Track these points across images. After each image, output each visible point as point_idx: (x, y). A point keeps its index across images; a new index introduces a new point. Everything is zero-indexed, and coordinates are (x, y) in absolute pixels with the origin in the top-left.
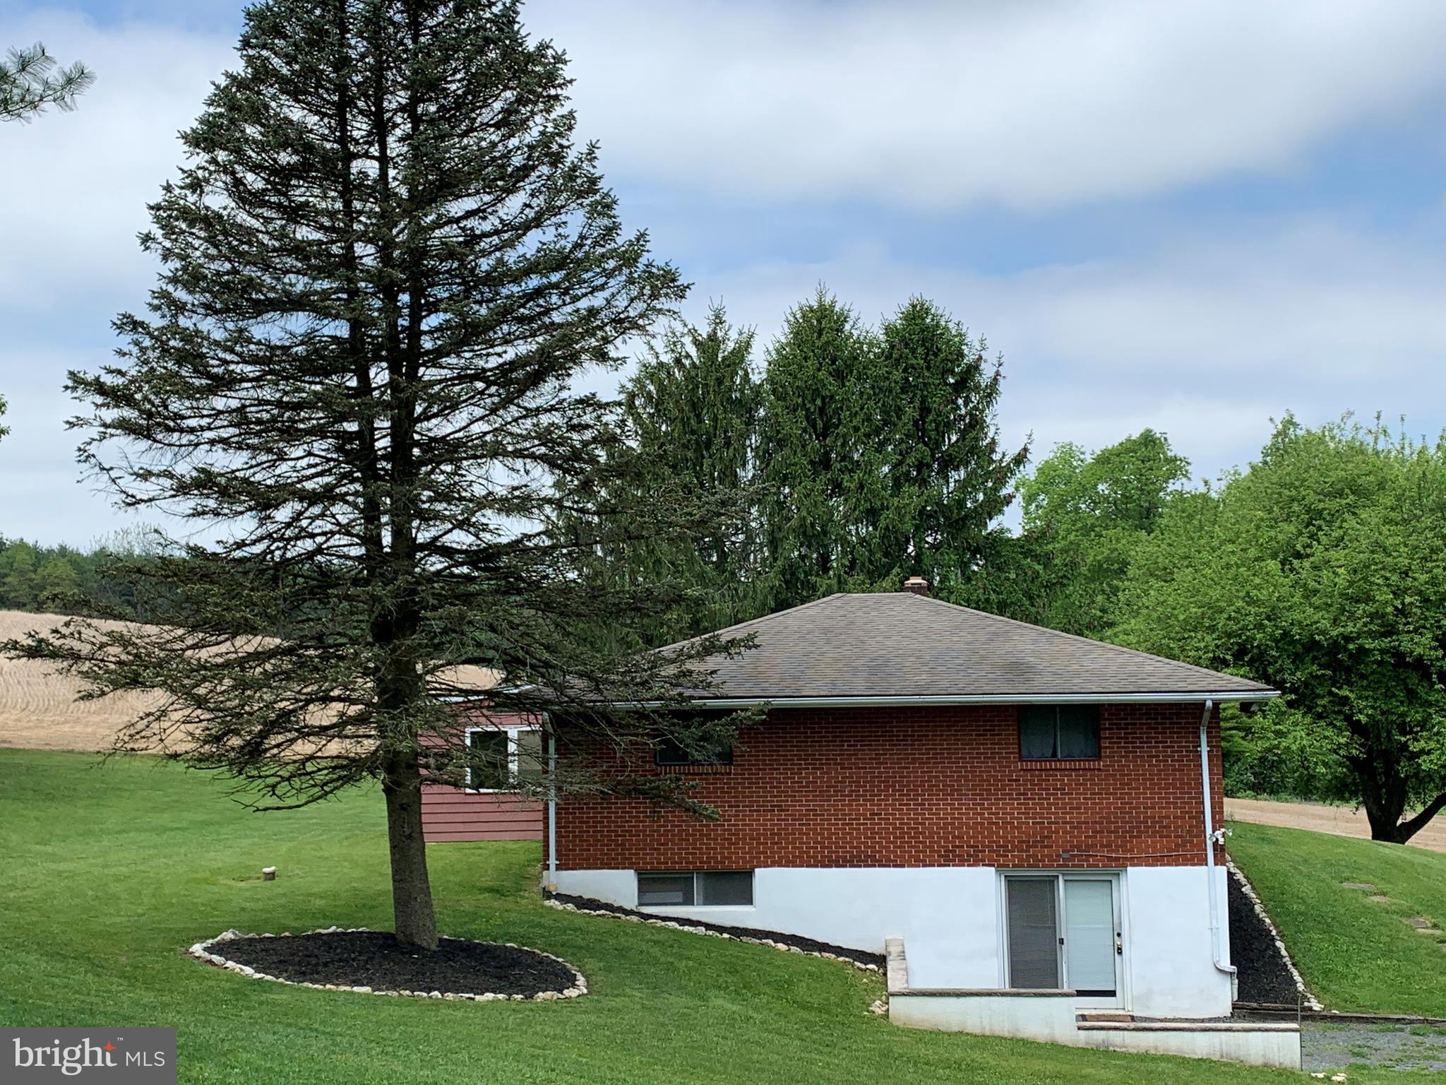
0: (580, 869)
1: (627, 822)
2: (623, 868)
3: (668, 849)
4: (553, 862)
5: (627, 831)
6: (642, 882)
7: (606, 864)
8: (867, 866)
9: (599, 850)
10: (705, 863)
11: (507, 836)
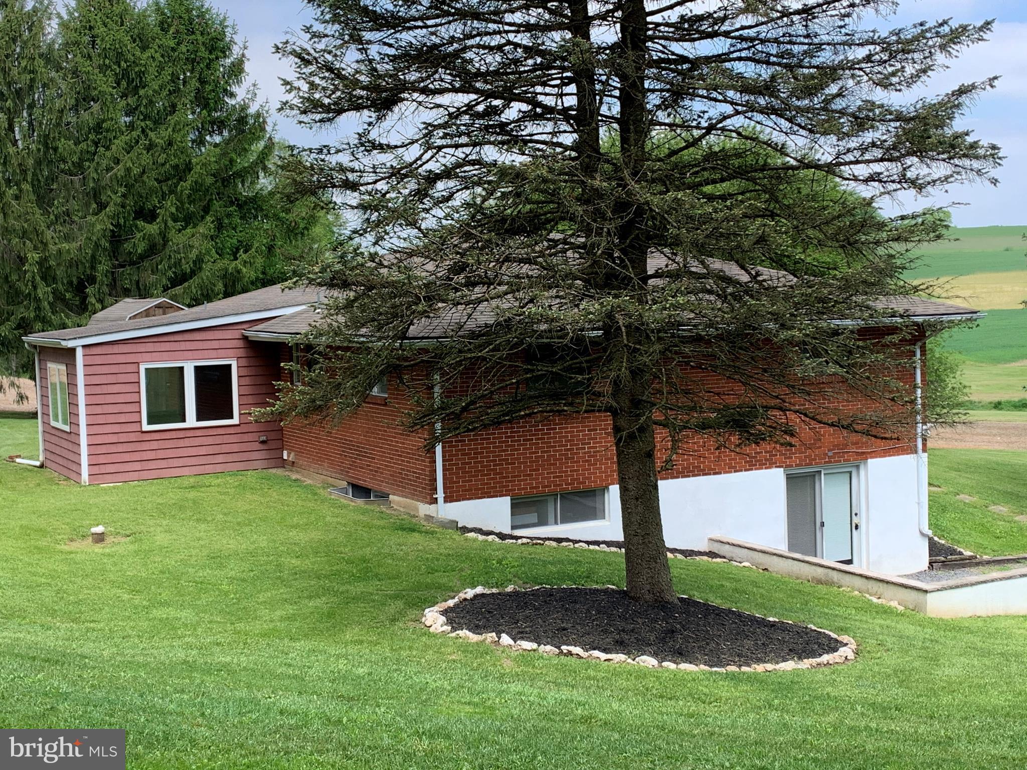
0: (463, 500)
1: (504, 451)
2: (500, 496)
3: (540, 474)
4: (440, 495)
5: (503, 460)
6: (516, 507)
7: (486, 493)
8: (694, 476)
9: (480, 480)
10: (570, 484)
11: (186, 471)
